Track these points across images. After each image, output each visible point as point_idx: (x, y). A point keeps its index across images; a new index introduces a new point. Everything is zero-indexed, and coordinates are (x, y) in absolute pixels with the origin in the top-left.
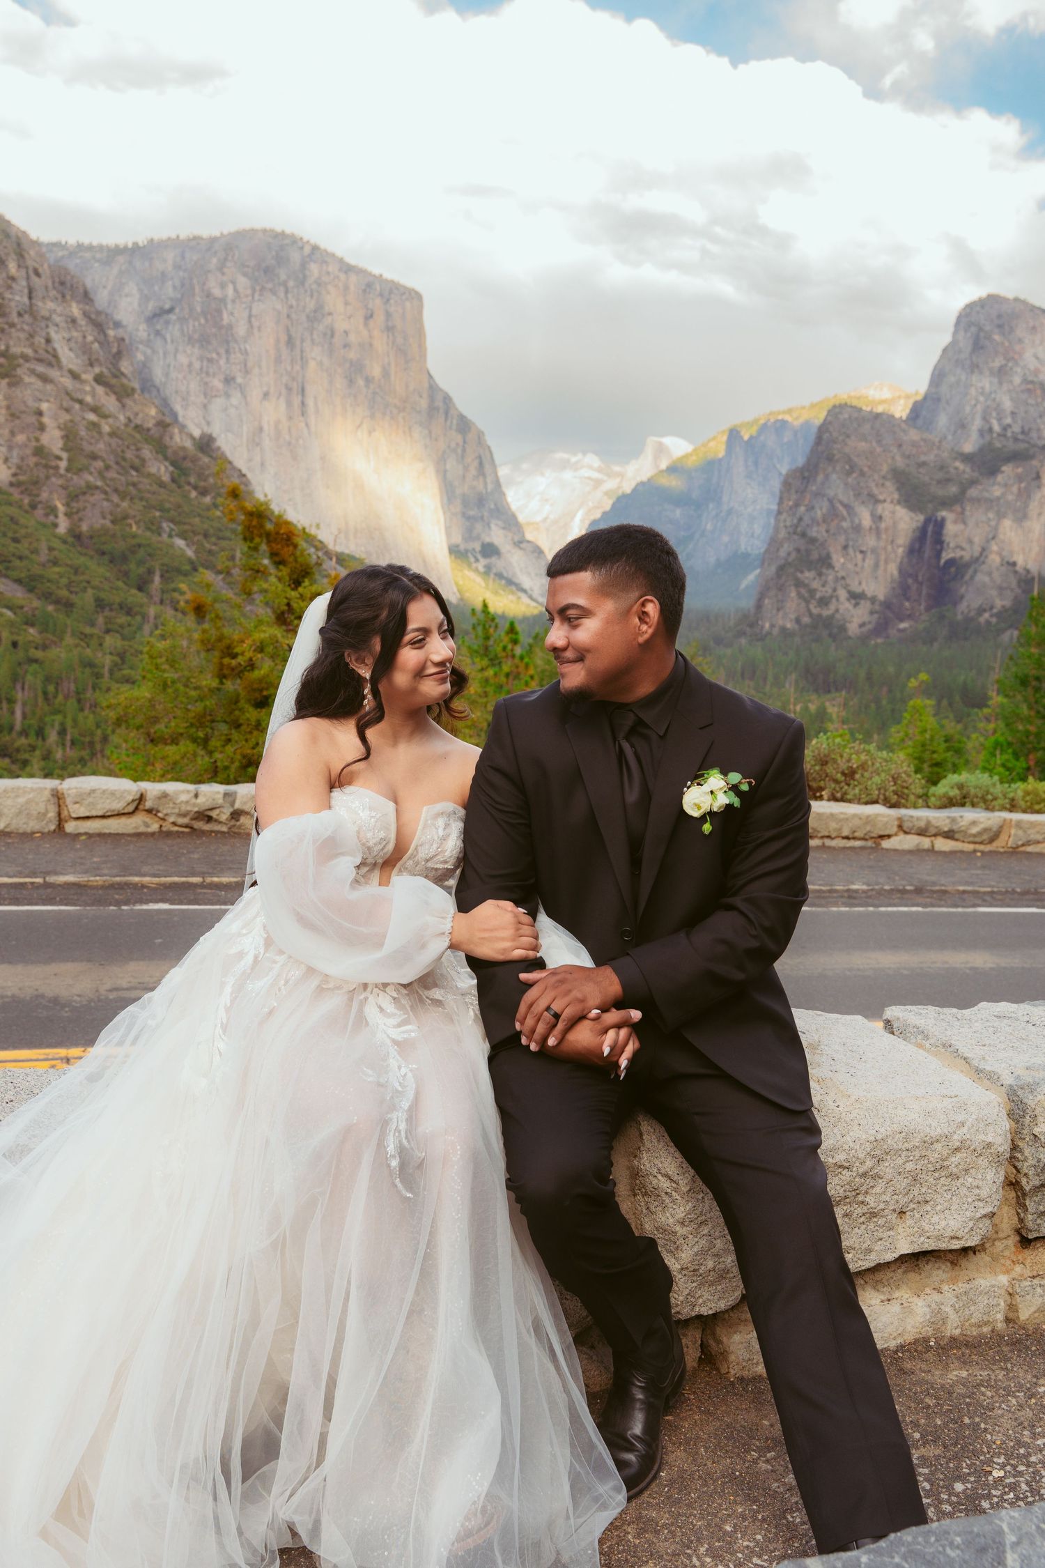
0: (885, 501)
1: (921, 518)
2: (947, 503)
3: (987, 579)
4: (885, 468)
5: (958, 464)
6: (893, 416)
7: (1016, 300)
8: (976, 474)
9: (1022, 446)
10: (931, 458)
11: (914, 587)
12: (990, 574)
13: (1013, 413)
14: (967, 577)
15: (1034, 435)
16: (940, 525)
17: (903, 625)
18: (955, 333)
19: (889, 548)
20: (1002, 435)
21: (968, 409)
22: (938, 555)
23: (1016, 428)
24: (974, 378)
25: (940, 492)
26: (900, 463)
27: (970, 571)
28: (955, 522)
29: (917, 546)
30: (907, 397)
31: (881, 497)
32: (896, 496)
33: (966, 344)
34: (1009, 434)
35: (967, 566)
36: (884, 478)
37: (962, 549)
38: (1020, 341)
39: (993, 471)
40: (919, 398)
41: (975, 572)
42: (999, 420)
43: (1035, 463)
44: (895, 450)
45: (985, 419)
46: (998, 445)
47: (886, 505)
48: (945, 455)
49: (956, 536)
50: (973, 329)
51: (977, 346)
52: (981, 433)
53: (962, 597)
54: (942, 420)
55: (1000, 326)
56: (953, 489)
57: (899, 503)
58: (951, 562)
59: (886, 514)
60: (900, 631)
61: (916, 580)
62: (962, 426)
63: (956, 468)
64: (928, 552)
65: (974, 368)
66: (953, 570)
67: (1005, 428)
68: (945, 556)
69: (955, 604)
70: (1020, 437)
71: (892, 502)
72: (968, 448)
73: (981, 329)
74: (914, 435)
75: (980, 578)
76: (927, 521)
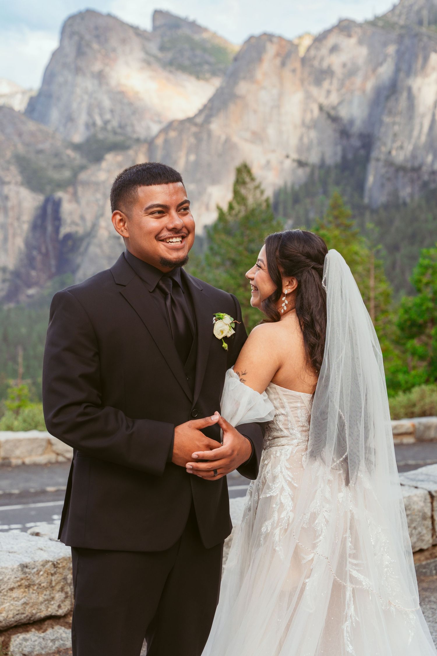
0: (9, 183)
1: (41, 198)
2: (61, 185)
3: (98, 251)
4: (8, 154)
5: (70, 152)
6: (11, 109)
7: (109, 16)
8: (84, 161)
9: (119, 138)
10: (46, 146)
11: (39, 258)
12: (100, 246)
13: (112, 111)
14: (82, 249)
15: (129, 129)
16: (57, 205)
17: (31, 291)
18: (61, 40)
19: (16, 224)
20: (104, 129)
21: (75, 106)
22: (57, 229)
23: (115, 123)
24: (79, 79)
25: (56, 176)
26: (21, 149)
27: (84, 244)
28: (70, 201)
29: (39, 222)
30: (24, 93)
31: (7, 179)
32: (19, 179)
33: (70, 50)
34: (109, 127)
35: (81, 239)
36: (9, 162)
37: (77, 225)
38: (114, 50)
39: (98, 159)
40: (34, 93)
41: (88, 245)
42: (101, 115)
43: (131, 152)
44: (16, 139)
45: (90, 114)
46: (101, 136)
47: (13, 187)
48: (59, 144)
49: (71, 213)
50: (76, 38)
51: (80, 52)
52: (87, 126)
53: (78, 267)
54: (55, 115)
55: (97, 37)
56: (67, 174)
57: (22, 184)
58: (68, 236)
59: (12, 195)
60: (29, 297)
61: (40, 252)
62: (70, 119)
63: (68, 156)
64: (50, 228)
65: (78, 70)
66: (70, 243)
67: (106, 123)
68: (64, 230)
69: (74, 272)
70: (119, 130)
71: (16, 183)
72: (78, 138)
73: (82, 38)
74: (31, 126)
75: (93, 250)
76: (47, 201)
